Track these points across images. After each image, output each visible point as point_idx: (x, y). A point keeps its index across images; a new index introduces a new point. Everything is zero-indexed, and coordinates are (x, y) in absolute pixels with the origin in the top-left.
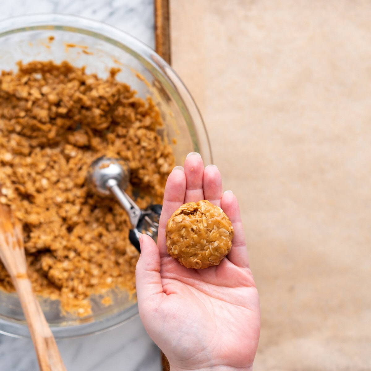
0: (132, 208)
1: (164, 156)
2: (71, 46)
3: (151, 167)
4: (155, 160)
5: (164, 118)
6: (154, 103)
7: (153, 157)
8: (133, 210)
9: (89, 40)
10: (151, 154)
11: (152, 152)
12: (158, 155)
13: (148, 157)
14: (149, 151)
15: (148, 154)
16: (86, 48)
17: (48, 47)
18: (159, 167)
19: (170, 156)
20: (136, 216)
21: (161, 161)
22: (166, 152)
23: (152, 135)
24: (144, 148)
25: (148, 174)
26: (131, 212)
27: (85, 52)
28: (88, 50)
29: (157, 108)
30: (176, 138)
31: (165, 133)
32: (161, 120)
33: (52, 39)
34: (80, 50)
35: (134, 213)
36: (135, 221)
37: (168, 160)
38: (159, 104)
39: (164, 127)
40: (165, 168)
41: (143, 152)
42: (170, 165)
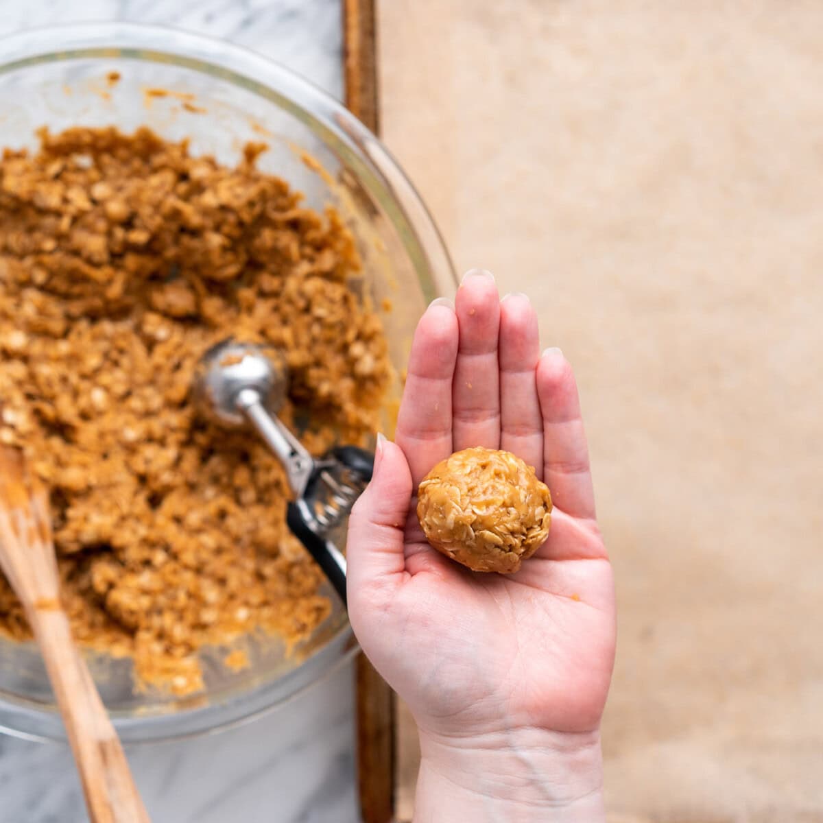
0: (294, 453)
1: (365, 338)
2: (158, 94)
3: (335, 362)
4: (345, 348)
5: (364, 254)
6: (342, 220)
7: (339, 341)
8: (296, 459)
9: (198, 81)
10: (335, 334)
11: (337, 330)
12: (351, 335)
13: (329, 341)
14: (331, 326)
15: (328, 333)
16: (190, 97)
17: (107, 96)
18: (352, 362)
19: (378, 339)
20: (301, 472)
21: (357, 349)
22: (368, 329)
23: (336, 291)
24: (319, 320)
25: (328, 379)
26: (290, 463)
27: (189, 108)
28: (195, 103)
29: (347, 232)
30: (390, 299)
31: (366, 288)
32: (356, 257)
33: (114, 77)
34: (178, 103)
35: (298, 465)
36: (300, 483)
37: (372, 346)
38: (352, 223)
39: (363, 274)
40: (367, 365)
41: (316, 330)
42: (378, 358)
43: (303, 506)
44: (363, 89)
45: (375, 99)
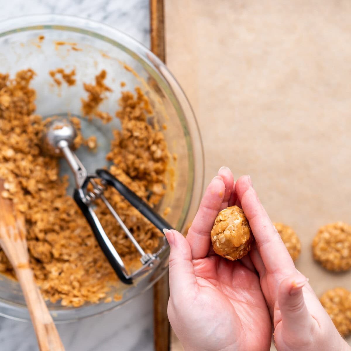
0: (80, 169)
1: (157, 142)
2: (61, 44)
3: (145, 155)
4: (149, 148)
5: (153, 106)
6: (143, 92)
7: (146, 145)
8: (80, 172)
10: (144, 143)
11: (145, 140)
12: (151, 142)
13: (142, 146)
14: (142, 140)
15: (141, 143)
16: (75, 44)
17: (39, 47)
18: (152, 154)
19: (162, 142)
20: (82, 177)
21: (154, 148)
22: (158, 138)
23: (142, 125)
24: (137, 138)
25: (143, 162)
27: (74, 49)
28: (76, 47)
29: (146, 97)
30: (166, 124)
31: (155, 121)
32: (150, 108)
33: (42, 38)
34: (70, 47)
36: (81, 182)
37: (160, 146)
38: (147, 93)
39: (154, 114)
40: (159, 154)
41: (136, 142)
42: (163, 150)
43: (81, 192)
44: (159, 46)
45: (164, 50)
